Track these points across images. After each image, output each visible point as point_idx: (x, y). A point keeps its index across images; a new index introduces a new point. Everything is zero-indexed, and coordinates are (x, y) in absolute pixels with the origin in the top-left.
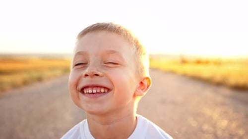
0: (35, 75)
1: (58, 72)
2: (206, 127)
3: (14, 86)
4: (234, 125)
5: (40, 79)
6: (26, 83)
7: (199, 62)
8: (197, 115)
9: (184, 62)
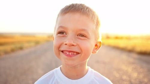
0: (18, 46)
1: (33, 44)
2: (124, 77)
3: (6, 53)
4: (141, 76)
5: (21, 48)
6: (13, 51)
7: (117, 38)
8: (118, 70)
9: (108, 37)
